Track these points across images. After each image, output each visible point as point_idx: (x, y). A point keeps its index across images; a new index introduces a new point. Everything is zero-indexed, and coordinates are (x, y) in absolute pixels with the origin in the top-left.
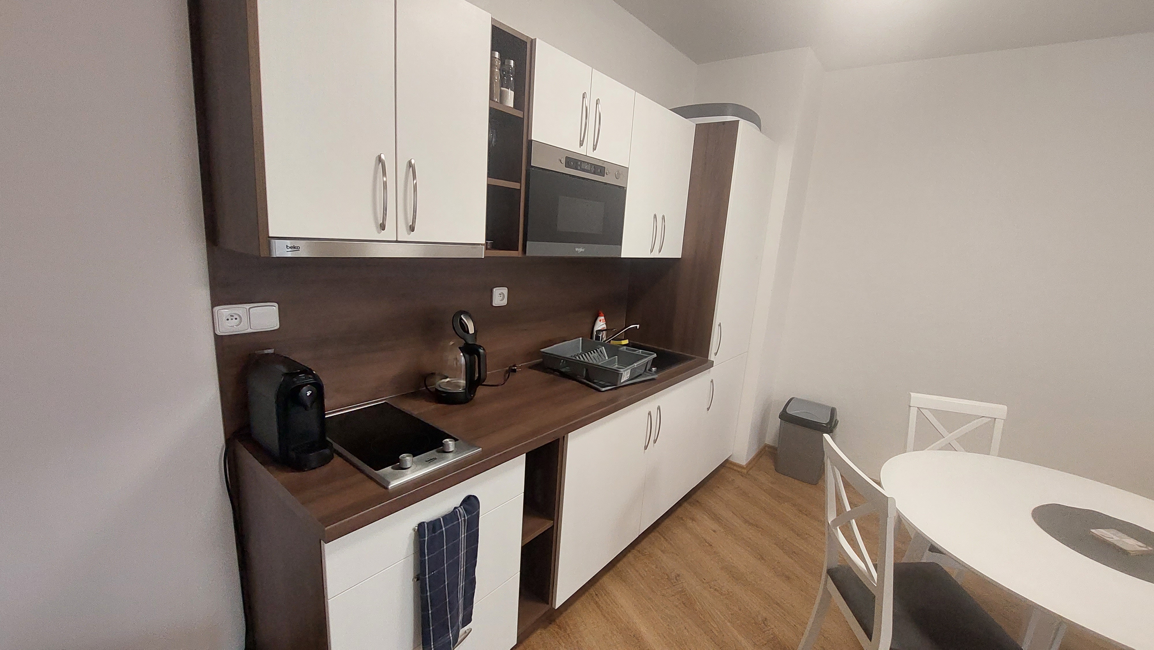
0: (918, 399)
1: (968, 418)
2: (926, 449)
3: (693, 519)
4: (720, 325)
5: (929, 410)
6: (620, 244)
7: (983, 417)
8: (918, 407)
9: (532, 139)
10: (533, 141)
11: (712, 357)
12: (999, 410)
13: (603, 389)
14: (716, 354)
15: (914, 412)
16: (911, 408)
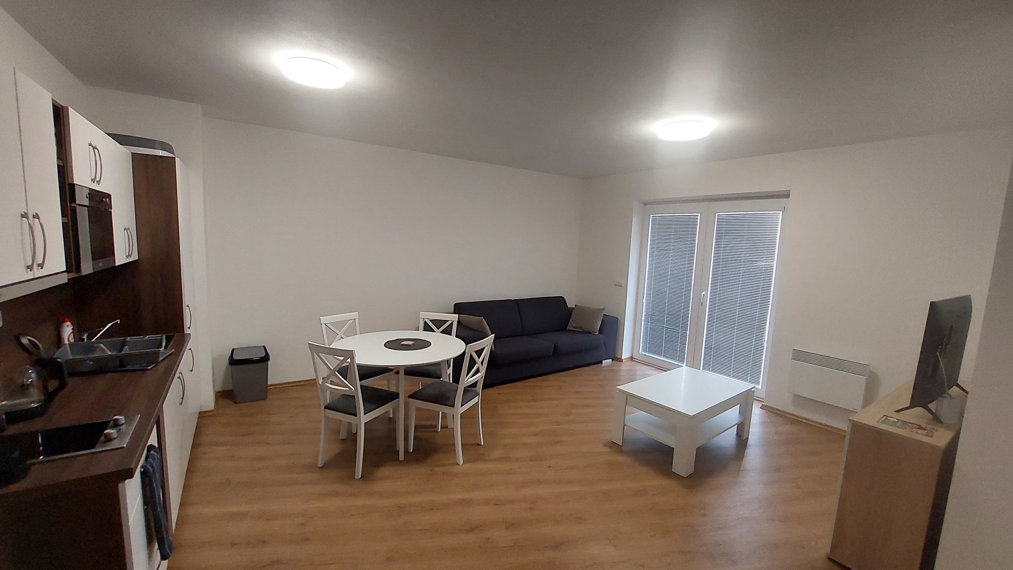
0: (324, 320)
1: (344, 322)
2: (334, 342)
3: (205, 453)
4: (188, 306)
5: (330, 324)
6: (114, 254)
7: (351, 320)
8: (325, 324)
9: (75, 183)
10: (76, 185)
11: (187, 331)
12: (355, 315)
13: (149, 368)
14: (189, 328)
15: (323, 326)
16: (322, 325)
